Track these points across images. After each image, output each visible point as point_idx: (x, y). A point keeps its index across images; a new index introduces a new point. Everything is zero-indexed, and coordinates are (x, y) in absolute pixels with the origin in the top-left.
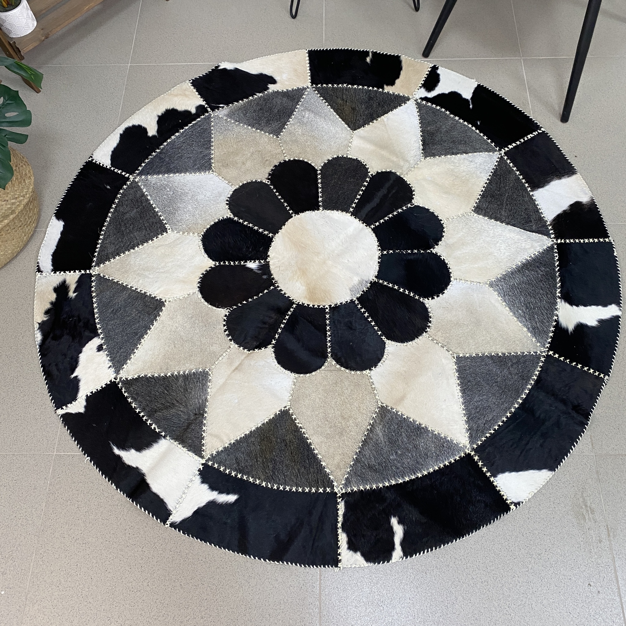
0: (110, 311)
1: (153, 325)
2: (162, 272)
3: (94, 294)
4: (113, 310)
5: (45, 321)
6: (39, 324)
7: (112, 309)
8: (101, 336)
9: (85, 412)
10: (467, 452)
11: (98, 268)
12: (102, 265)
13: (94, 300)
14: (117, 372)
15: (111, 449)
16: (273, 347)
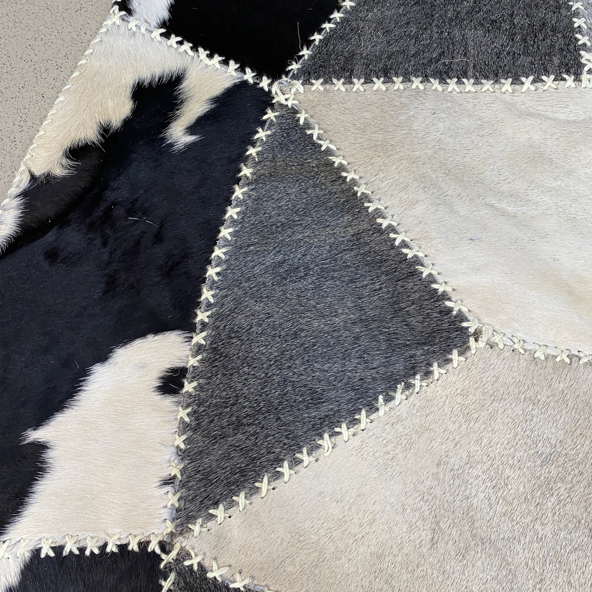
0: (269, 260)
1: (389, 399)
2: (504, 214)
3: (246, 171)
4: (281, 264)
5: (55, 178)
6: (33, 178)
7: (280, 257)
8: (199, 338)
11: (301, 89)
12: (317, 84)
13: (239, 192)
14: (184, 520)
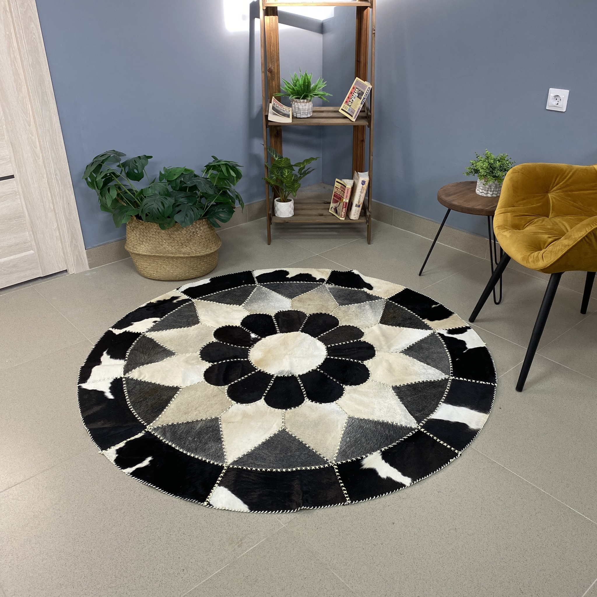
1: (184, 328)
2: (216, 315)
3: (182, 306)
5: (153, 303)
6: (150, 302)
7: (179, 314)
8: (162, 319)
9: (117, 335)
10: (224, 465)
11: (197, 300)
12: (200, 300)
13: (179, 307)
14: (147, 332)
15: (105, 351)
16: (212, 365)
